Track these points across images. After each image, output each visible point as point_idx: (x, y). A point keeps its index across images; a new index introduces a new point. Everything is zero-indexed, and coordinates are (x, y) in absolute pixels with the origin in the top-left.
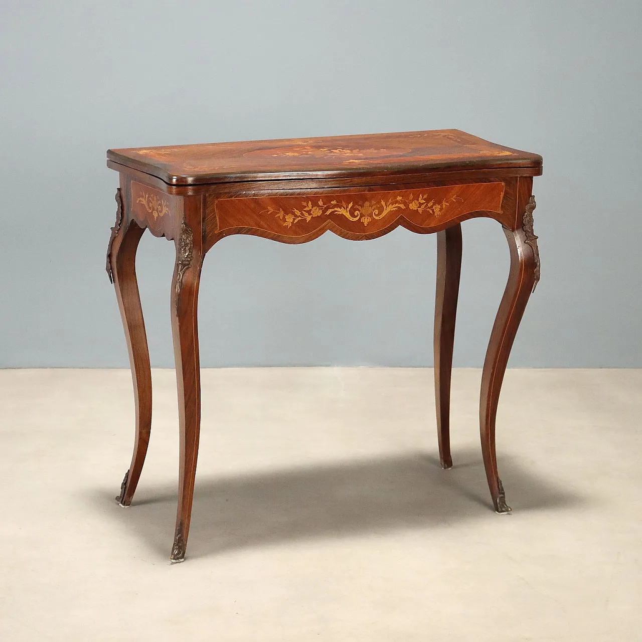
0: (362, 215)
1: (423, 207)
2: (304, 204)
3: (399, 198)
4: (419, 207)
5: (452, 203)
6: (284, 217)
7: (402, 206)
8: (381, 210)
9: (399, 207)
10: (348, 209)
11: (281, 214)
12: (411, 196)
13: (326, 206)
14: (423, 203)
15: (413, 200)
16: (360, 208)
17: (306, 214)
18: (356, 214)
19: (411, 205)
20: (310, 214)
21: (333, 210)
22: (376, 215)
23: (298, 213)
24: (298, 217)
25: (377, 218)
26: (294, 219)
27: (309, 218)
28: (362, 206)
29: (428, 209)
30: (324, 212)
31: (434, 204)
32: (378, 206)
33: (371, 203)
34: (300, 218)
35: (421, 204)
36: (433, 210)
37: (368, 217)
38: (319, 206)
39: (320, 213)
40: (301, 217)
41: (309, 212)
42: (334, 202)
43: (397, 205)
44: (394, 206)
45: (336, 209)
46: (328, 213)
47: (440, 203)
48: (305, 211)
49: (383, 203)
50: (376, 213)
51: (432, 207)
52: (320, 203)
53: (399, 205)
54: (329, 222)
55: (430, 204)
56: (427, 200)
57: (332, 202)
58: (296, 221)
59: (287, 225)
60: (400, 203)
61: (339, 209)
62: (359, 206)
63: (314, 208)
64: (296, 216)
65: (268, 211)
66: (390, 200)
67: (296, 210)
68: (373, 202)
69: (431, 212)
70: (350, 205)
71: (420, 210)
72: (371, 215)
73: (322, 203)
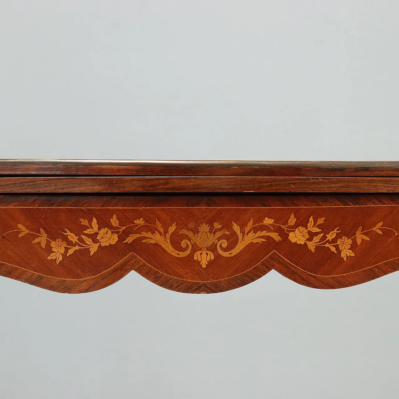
0: (195, 249)
1: (316, 239)
2: (85, 222)
3: (268, 221)
4: (310, 239)
5: (375, 238)
6: (48, 244)
7: (276, 236)
8: (233, 241)
9: (268, 238)
10: (168, 236)
11: (43, 239)
12: (292, 220)
13: (124, 228)
14: (317, 234)
15: (296, 226)
16: (190, 234)
17: (89, 241)
18: (183, 244)
19: (291, 235)
20: (95, 241)
21: (138, 235)
22: (225, 250)
23: (73, 238)
24: (74, 245)
25: (226, 254)
26: (67, 249)
27: (94, 248)
28: (196, 231)
29: (327, 245)
30: (121, 239)
31: (338, 236)
32: (228, 233)
33: (211, 225)
34: (77, 248)
35: (312, 235)
36: (337, 247)
37: (209, 252)
38: (111, 227)
39: (114, 239)
40: (79, 245)
41: (94, 237)
42: (140, 222)
43: (264, 233)
44: (259, 234)
45: (144, 234)
46: (129, 240)
47: (350, 234)
48: (86, 235)
49: (236, 228)
50: (225, 245)
51: (334, 241)
52: (114, 221)
53: (268, 234)
54: (133, 257)
55: (330, 237)
56: (325, 229)
57: (137, 222)
58: (71, 252)
59: (54, 258)
60: (269, 231)
61: (149, 235)
62: (189, 230)
63: (103, 230)
64: (70, 243)
65: (19, 233)
66: (250, 224)
67: (69, 233)
68: (217, 225)
69: (333, 249)
70: (172, 229)
71: (312, 246)
72: (213, 248)
73: (117, 222)
